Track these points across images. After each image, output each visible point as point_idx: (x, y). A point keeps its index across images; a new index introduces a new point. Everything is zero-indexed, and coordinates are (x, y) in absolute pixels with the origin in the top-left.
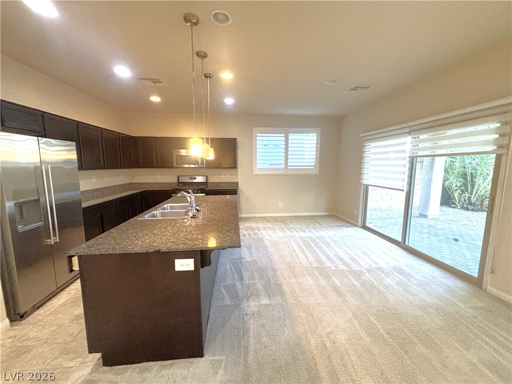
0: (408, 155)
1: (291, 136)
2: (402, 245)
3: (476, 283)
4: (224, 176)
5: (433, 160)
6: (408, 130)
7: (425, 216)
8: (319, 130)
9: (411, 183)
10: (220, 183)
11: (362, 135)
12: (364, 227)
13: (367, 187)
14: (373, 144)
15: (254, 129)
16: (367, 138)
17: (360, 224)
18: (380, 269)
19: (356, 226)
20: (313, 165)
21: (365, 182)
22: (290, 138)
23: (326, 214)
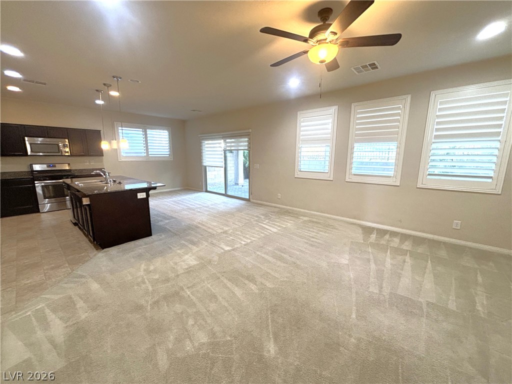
0: (223, 149)
1: (149, 132)
2: (226, 195)
3: (248, 200)
4: (88, 163)
5: (238, 152)
6: (221, 136)
7: (238, 184)
8: (170, 128)
9: (225, 164)
10: (85, 170)
11: (200, 136)
12: (207, 191)
13: (205, 167)
14: (206, 142)
15: (115, 123)
16: (203, 138)
17: (204, 190)
18: (216, 204)
19: (203, 192)
20: (168, 153)
21: (205, 164)
22: (148, 133)
23: (182, 188)
